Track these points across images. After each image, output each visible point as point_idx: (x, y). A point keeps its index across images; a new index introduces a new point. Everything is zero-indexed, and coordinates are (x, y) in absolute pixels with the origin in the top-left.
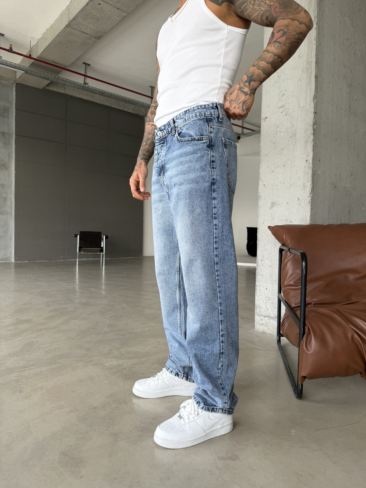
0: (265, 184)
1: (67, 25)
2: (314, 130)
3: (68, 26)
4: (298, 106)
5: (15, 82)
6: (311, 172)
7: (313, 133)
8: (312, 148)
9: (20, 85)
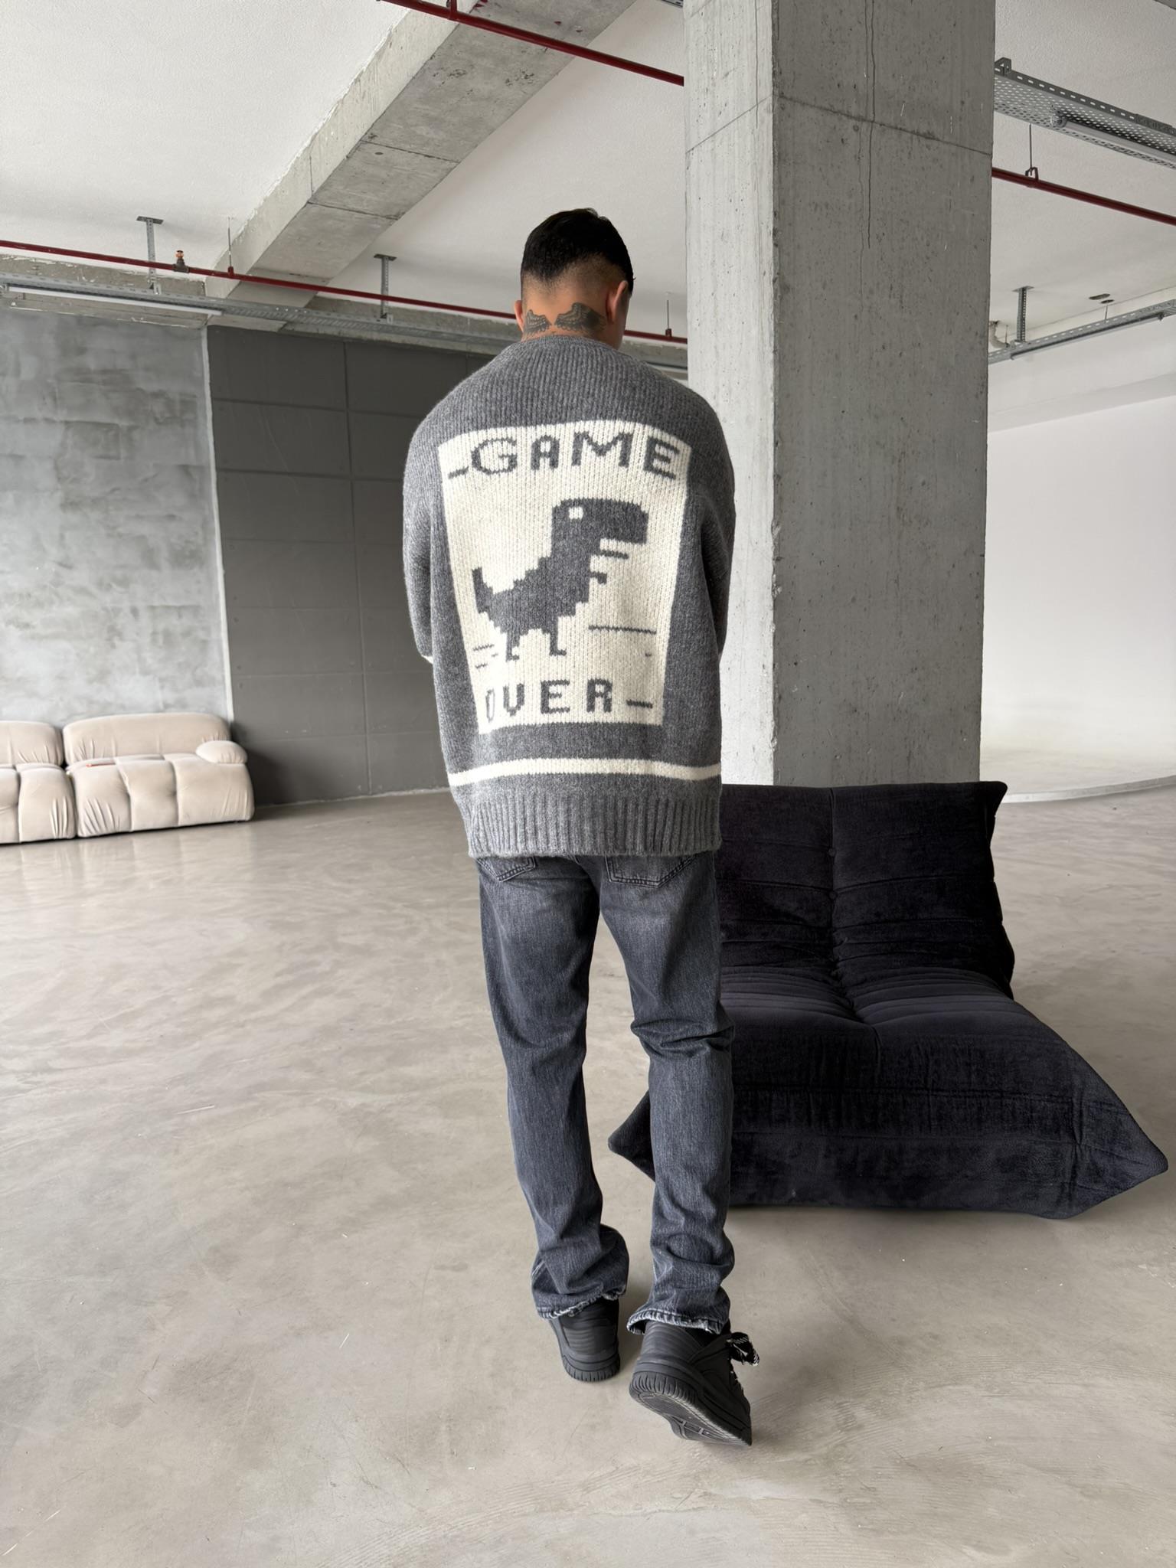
1: (310, 201)
2: (775, 600)
3: (312, 203)
5: (206, 324)
7: (772, 605)
9: (217, 332)
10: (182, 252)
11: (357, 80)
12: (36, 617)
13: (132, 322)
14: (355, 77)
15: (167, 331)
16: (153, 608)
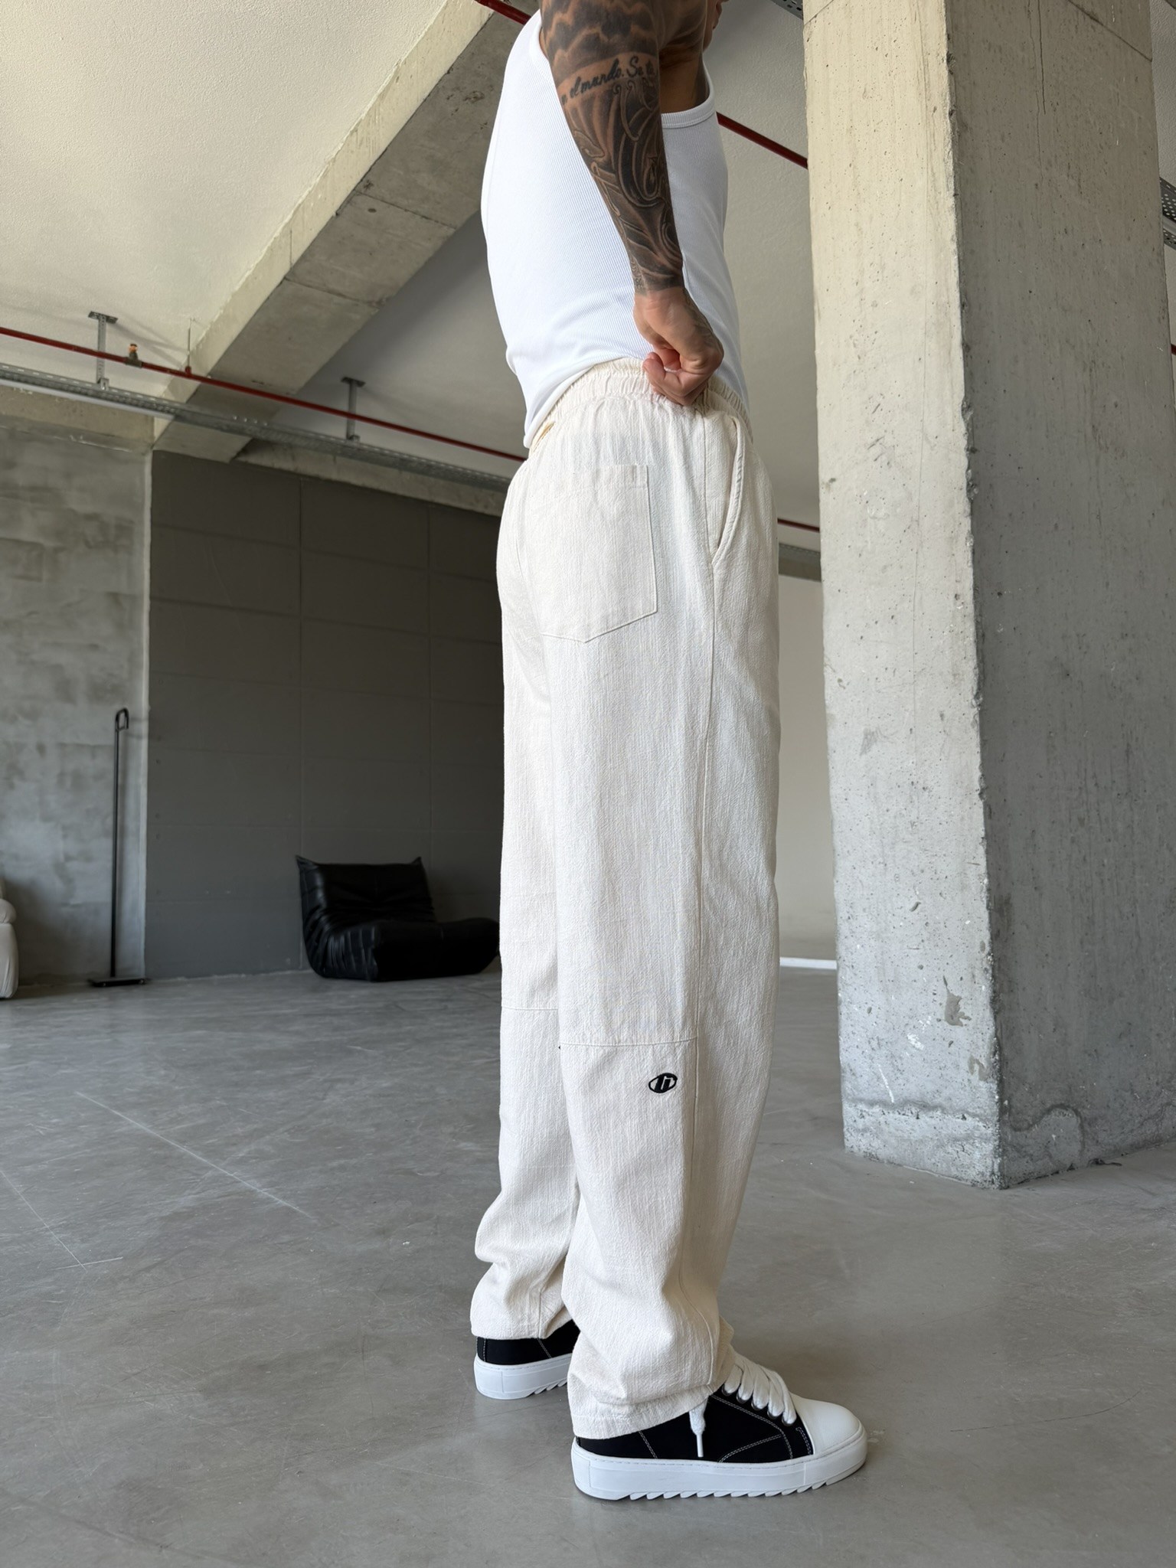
0: (841, 678)
1: (287, 277)
2: (972, 502)
3: (288, 280)
4: (921, 436)
5: (152, 447)
6: (973, 630)
7: (968, 510)
8: (968, 555)
9: (164, 457)
10: (135, 346)
11: (356, 130)
14: (352, 129)
16: (62, 746)
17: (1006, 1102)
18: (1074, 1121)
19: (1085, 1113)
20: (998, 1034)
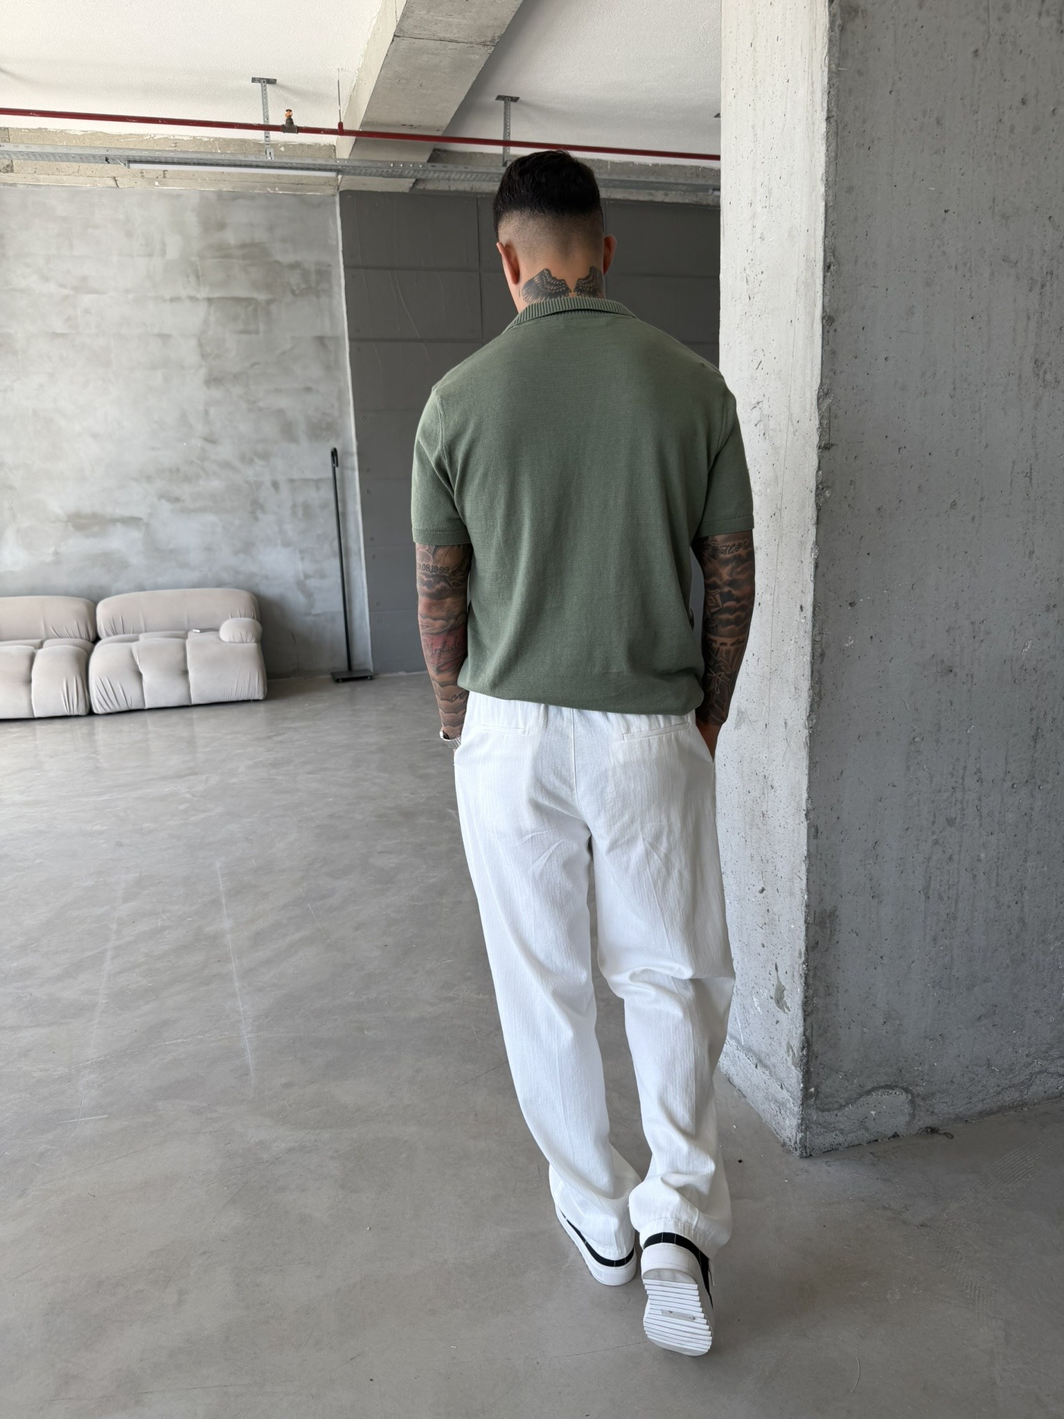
2: (819, 509)
3: (399, 37)
4: (788, 414)
5: (338, 189)
6: (810, 649)
7: (815, 518)
8: (811, 568)
9: (350, 196)
10: (291, 111)
12: (185, 491)
13: (269, 193)
15: (302, 200)
16: (292, 481)
17: (812, 1090)
18: (902, 1098)
19: (920, 1090)
20: (807, 1034)
